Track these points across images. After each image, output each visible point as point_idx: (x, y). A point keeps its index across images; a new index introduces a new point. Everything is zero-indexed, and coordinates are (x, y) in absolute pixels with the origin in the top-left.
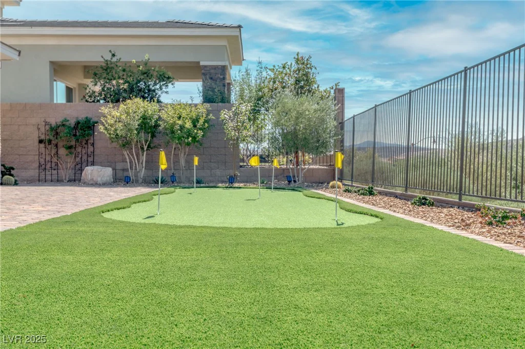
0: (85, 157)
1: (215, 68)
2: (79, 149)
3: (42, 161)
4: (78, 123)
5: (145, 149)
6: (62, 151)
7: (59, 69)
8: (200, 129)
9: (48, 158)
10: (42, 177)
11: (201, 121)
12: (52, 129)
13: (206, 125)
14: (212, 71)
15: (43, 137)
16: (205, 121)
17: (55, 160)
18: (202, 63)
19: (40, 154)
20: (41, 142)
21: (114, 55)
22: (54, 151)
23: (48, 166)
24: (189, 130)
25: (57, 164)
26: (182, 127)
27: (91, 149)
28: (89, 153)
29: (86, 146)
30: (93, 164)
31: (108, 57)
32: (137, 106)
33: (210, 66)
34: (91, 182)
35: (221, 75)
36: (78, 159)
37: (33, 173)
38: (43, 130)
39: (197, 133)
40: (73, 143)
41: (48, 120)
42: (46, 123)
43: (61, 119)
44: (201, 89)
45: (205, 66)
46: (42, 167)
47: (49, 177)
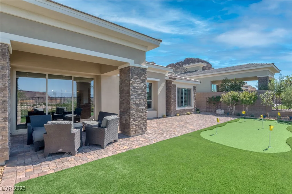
0: (218, 106)
1: (263, 78)
2: (217, 104)
3: (207, 106)
4: (216, 97)
5: (235, 105)
6: (212, 104)
7: (213, 82)
8: (252, 100)
9: (209, 106)
10: (207, 111)
11: (253, 98)
12: (210, 99)
13: (255, 99)
14: (262, 79)
15: (208, 101)
16: (255, 97)
17: (210, 106)
18: (258, 77)
19: (207, 105)
20: (207, 102)
21: (226, 78)
22: (210, 104)
23: (209, 108)
24: (248, 101)
25: (211, 108)
26: (246, 100)
27: (220, 104)
30: (219, 109)
31: (225, 79)
32: (232, 93)
34: (218, 114)
35: (266, 80)
36: (216, 107)
37: (205, 109)
38: (208, 99)
39: (251, 102)
40: (215, 102)
42: (208, 97)
43: (212, 96)
44: (257, 85)
45: (260, 78)
46: (207, 108)
47: (209, 111)
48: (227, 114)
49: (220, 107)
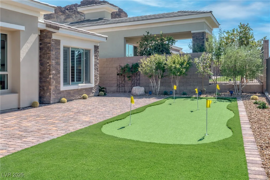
0: (136, 81)
1: (199, 33)
2: (133, 78)
3: (118, 83)
4: (133, 66)
5: (160, 78)
6: (127, 79)
7: (128, 40)
8: (184, 68)
9: (121, 82)
10: (118, 90)
11: (185, 64)
12: (122, 69)
13: (188, 66)
14: (197, 35)
15: (119, 72)
16: (187, 63)
17: (123, 82)
18: (192, 32)
19: (118, 80)
20: (118, 75)
21: (148, 33)
22: (123, 79)
23: (121, 85)
24: (179, 69)
25: (124, 85)
26: (175, 68)
27: (138, 77)
28: (138, 79)
29: (136, 76)
30: (137, 86)
31: (146, 34)
32: (156, 57)
33: (196, 33)
34: (135, 94)
35: (202, 37)
36: (133, 82)
37: (114, 88)
38: (119, 69)
39: (182, 70)
40: (131, 75)
41: (121, 65)
42: (120, 66)
43: (126, 64)
44: (191, 44)
45: (194, 33)
46: (118, 86)
47: (121, 90)
48: (149, 93)
49: (138, 82)
